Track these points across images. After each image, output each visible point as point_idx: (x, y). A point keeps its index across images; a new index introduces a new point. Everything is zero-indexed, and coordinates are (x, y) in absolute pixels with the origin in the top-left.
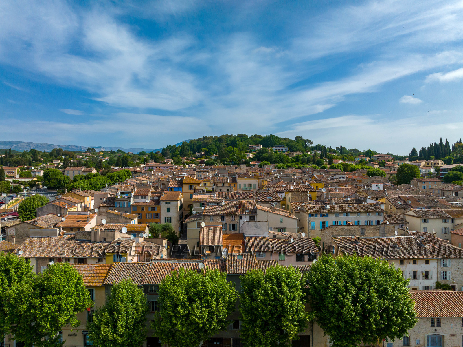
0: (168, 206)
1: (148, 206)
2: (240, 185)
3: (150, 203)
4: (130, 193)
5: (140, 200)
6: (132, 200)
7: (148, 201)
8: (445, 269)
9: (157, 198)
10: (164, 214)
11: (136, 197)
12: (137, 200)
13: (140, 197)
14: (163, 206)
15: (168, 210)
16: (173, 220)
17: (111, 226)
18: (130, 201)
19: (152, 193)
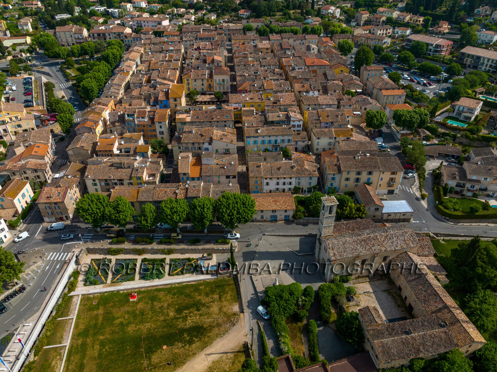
0: (160, 124)
1: (147, 125)
2: (216, 80)
3: (147, 122)
4: (134, 115)
5: (141, 119)
6: (136, 121)
7: (146, 120)
8: (299, 181)
9: (152, 117)
10: (158, 130)
11: (138, 117)
12: (139, 120)
13: (141, 118)
14: (157, 125)
15: (161, 127)
16: (165, 133)
17: (128, 145)
18: (135, 122)
19: (148, 112)
